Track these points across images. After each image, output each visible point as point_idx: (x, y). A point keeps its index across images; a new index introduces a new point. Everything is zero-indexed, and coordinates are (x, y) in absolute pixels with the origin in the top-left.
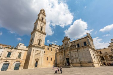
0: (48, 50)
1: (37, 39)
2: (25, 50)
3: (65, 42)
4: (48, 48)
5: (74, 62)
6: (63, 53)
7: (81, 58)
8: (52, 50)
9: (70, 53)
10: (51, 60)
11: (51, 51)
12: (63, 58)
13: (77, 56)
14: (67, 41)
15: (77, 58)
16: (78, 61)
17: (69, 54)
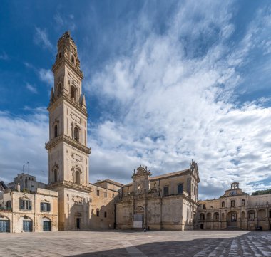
0: (98, 195)
1: (70, 168)
2: (52, 196)
3: (138, 181)
4: (98, 191)
5: (151, 222)
6: (133, 204)
7: (165, 216)
8: (106, 196)
9: (146, 205)
10: (105, 216)
11: (105, 199)
12: (131, 213)
13: (158, 212)
14: (143, 179)
15: (158, 216)
16: (158, 220)
17: (144, 207)
